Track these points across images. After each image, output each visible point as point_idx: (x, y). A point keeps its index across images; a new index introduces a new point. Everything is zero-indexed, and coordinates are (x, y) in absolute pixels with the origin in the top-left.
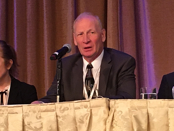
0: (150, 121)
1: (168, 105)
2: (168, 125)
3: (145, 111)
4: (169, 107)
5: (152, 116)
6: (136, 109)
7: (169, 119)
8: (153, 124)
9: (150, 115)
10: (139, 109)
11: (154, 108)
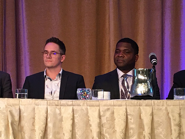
0: (21, 115)
1: (35, 103)
2: (34, 118)
3: (17, 108)
4: (36, 105)
5: (23, 111)
6: (11, 106)
7: (35, 114)
8: (23, 117)
9: (21, 110)
10: (13, 106)
11: (25, 105)
